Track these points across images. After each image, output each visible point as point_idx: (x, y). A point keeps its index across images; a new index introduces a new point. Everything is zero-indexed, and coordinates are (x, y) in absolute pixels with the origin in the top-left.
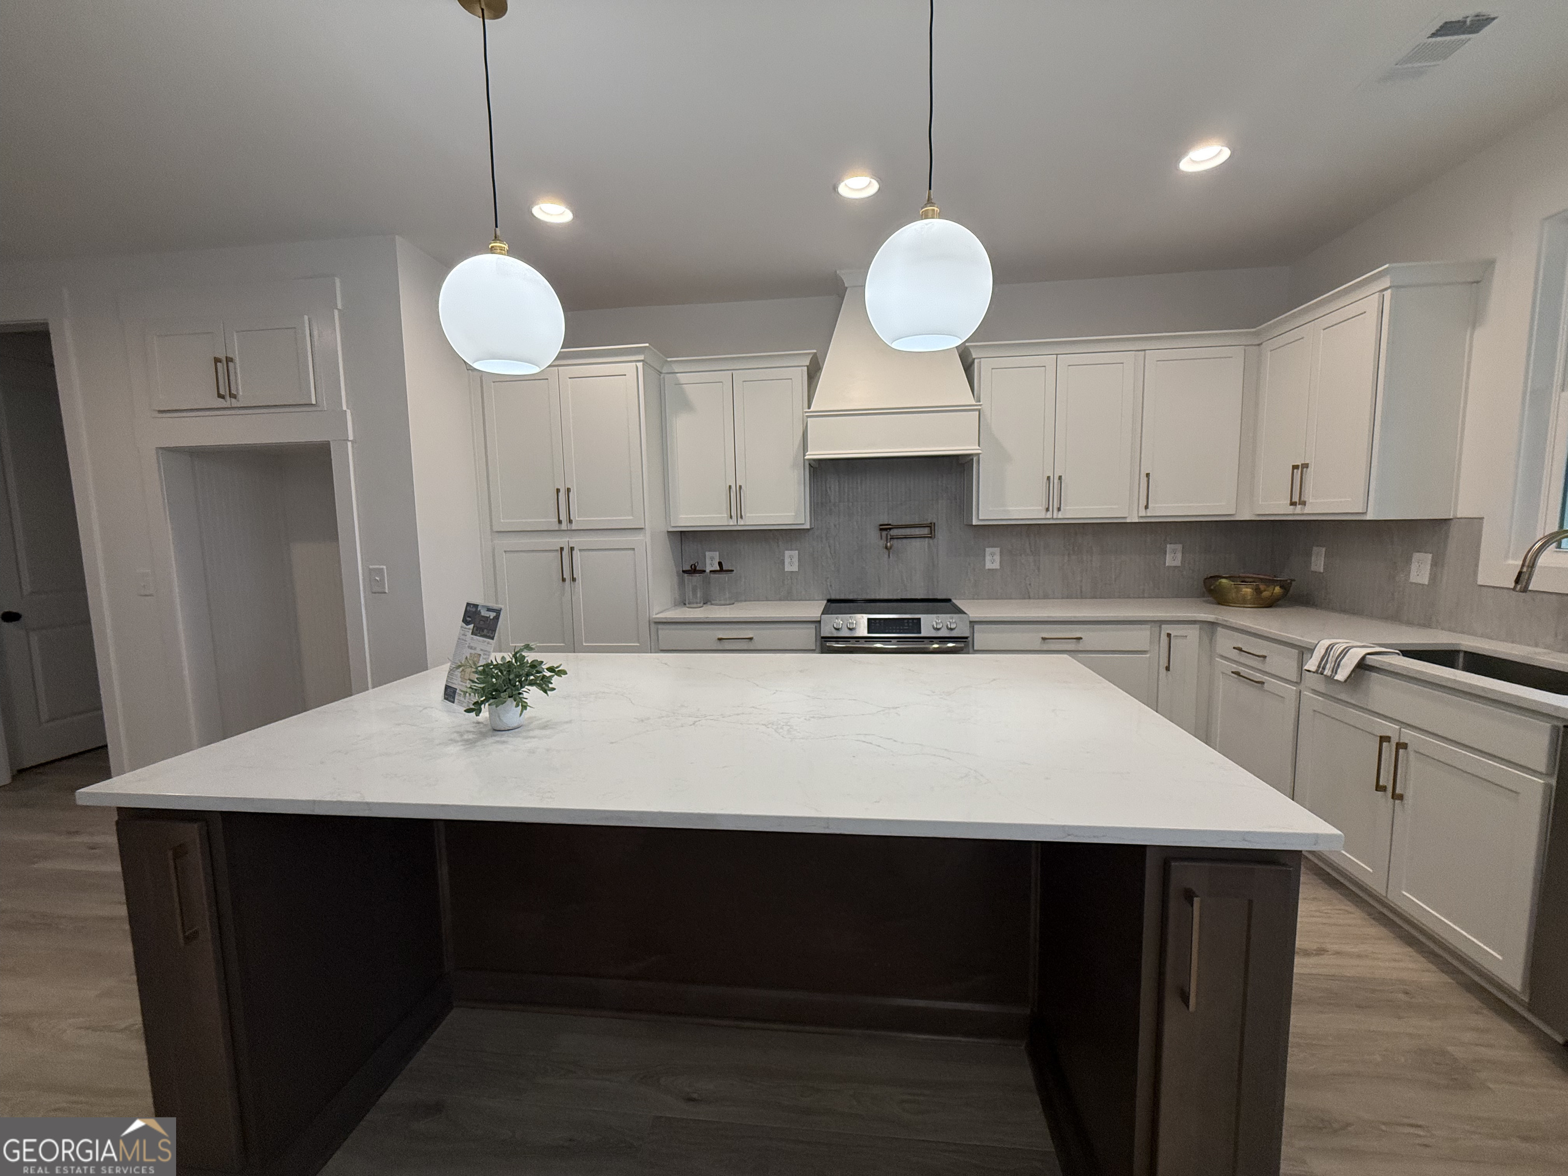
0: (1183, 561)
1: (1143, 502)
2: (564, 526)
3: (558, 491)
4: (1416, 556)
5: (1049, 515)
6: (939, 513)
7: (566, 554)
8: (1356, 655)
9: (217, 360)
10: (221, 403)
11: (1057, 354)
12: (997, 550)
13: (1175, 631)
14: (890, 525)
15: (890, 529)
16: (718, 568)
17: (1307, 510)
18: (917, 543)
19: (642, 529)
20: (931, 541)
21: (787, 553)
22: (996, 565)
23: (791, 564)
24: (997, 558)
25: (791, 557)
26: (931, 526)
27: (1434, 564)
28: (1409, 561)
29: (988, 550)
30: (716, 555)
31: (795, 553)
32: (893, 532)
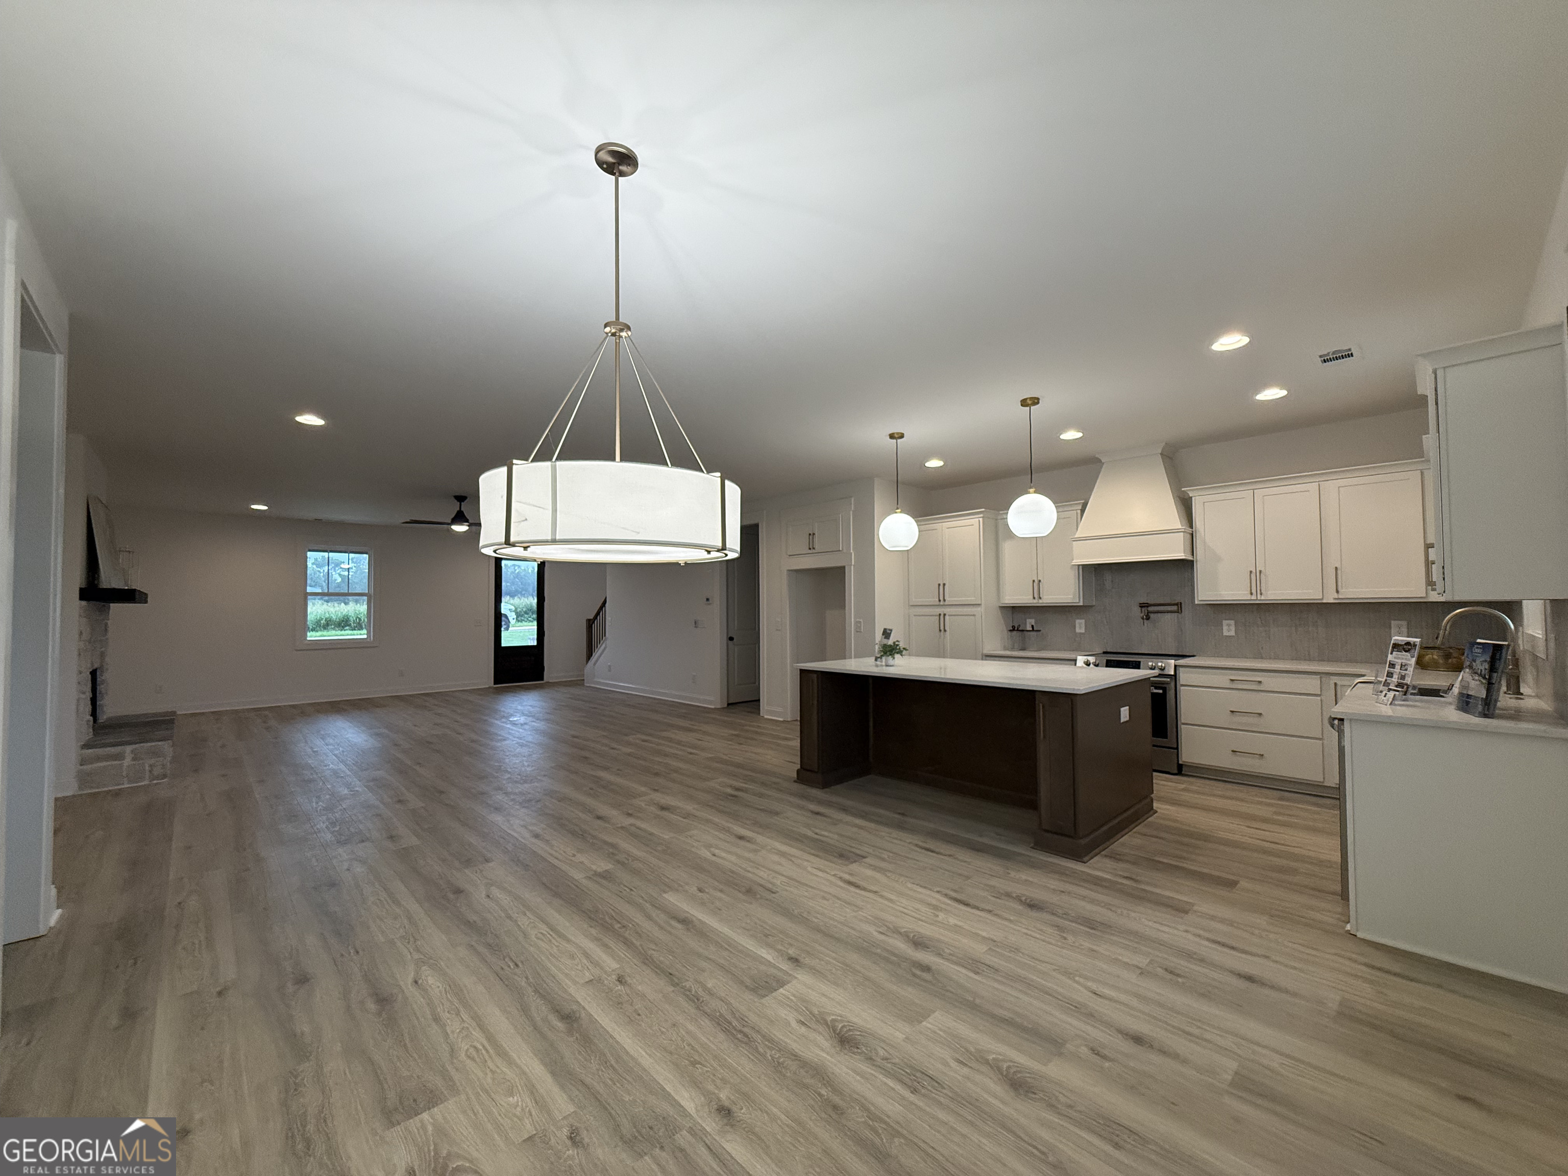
1: (1333, 588)
2: (942, 603)
3: (939, 585)
5: (1253, 597)
6: (1184, 596)
7: (942, 617)
9: (810, 534)
10: (810, 551)
11: (1253, 489)
12: (1232, 622)
13: (1340, 681)
14: (1147, 604)
15: (1147, 607)
16: (1031, 629)
18: (1168, 616)
19: (979, 605)
20: (1180, 615)
21: (1078, 621)
22: (1232, 633)
23: (1081, 628)
24: (1233, 628)
25: (1080, 624)
26: (1179, 605)
29: (1225, 622)
30: (1033, 621)
31: (1083, 621)
32: (1151, 609)
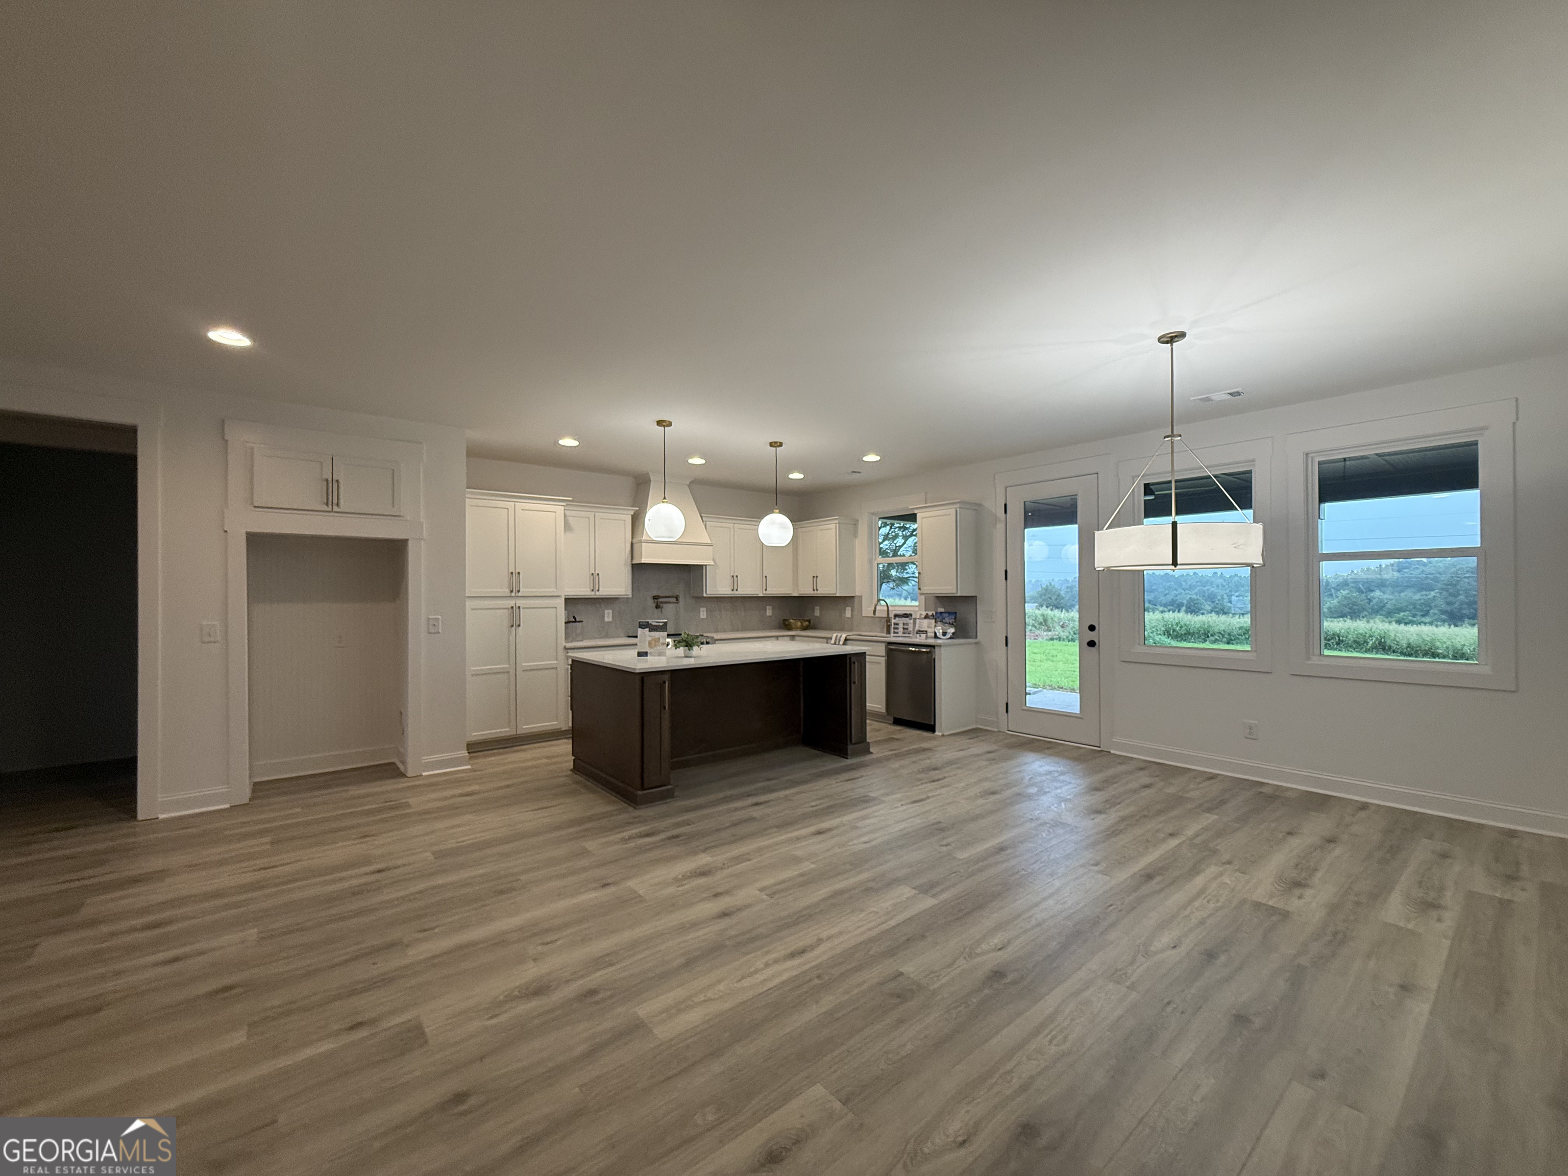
0: (772, 614)
1: (764, 589)
2: (514, 594)
3: (511, 573)
4: (847, 608)
5: (733, 592)
6: (679, 590)
7: (514, 611)
8: (844, 636)
9: (327, 480)
10: (326, 508)
11: (734, 523)
12: (705, 609)
14: (658, 596)
15: (658, 598)
17: (818, 592)
18: (670, 606)
19: (559, 596)
20: (677, 606)
21: (606, 611)
22: (705, 617)
23: (608, 617)
24: (705, 613)
25: (608, 613)
26: (677, 597)
27: (852, 611)
28: (845, 610)
29: (702, 609)
31: (611, 611)
32: (661, 600)
